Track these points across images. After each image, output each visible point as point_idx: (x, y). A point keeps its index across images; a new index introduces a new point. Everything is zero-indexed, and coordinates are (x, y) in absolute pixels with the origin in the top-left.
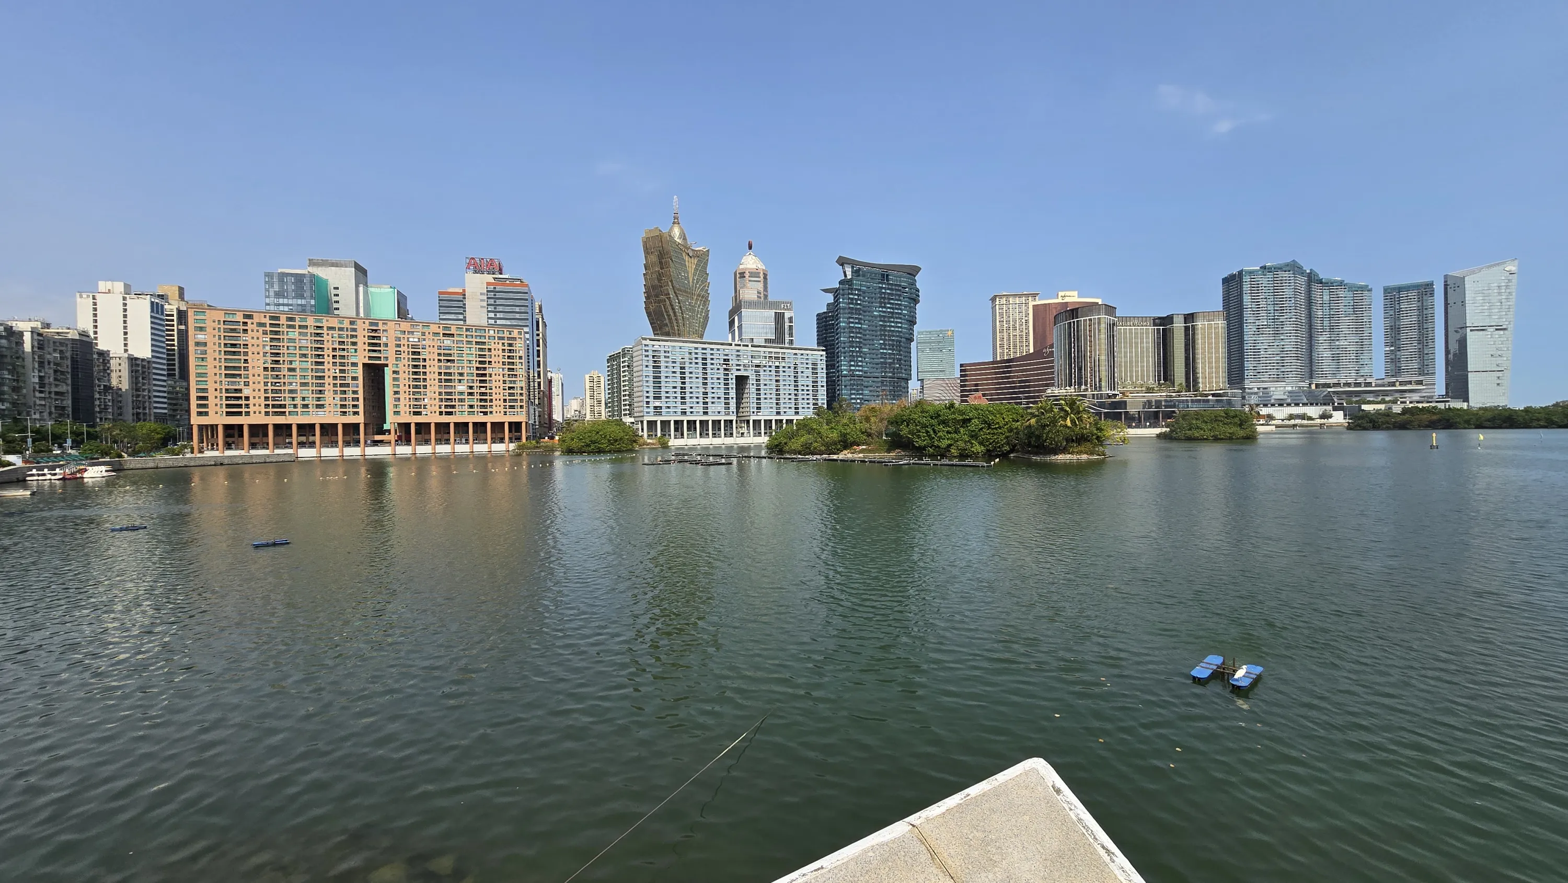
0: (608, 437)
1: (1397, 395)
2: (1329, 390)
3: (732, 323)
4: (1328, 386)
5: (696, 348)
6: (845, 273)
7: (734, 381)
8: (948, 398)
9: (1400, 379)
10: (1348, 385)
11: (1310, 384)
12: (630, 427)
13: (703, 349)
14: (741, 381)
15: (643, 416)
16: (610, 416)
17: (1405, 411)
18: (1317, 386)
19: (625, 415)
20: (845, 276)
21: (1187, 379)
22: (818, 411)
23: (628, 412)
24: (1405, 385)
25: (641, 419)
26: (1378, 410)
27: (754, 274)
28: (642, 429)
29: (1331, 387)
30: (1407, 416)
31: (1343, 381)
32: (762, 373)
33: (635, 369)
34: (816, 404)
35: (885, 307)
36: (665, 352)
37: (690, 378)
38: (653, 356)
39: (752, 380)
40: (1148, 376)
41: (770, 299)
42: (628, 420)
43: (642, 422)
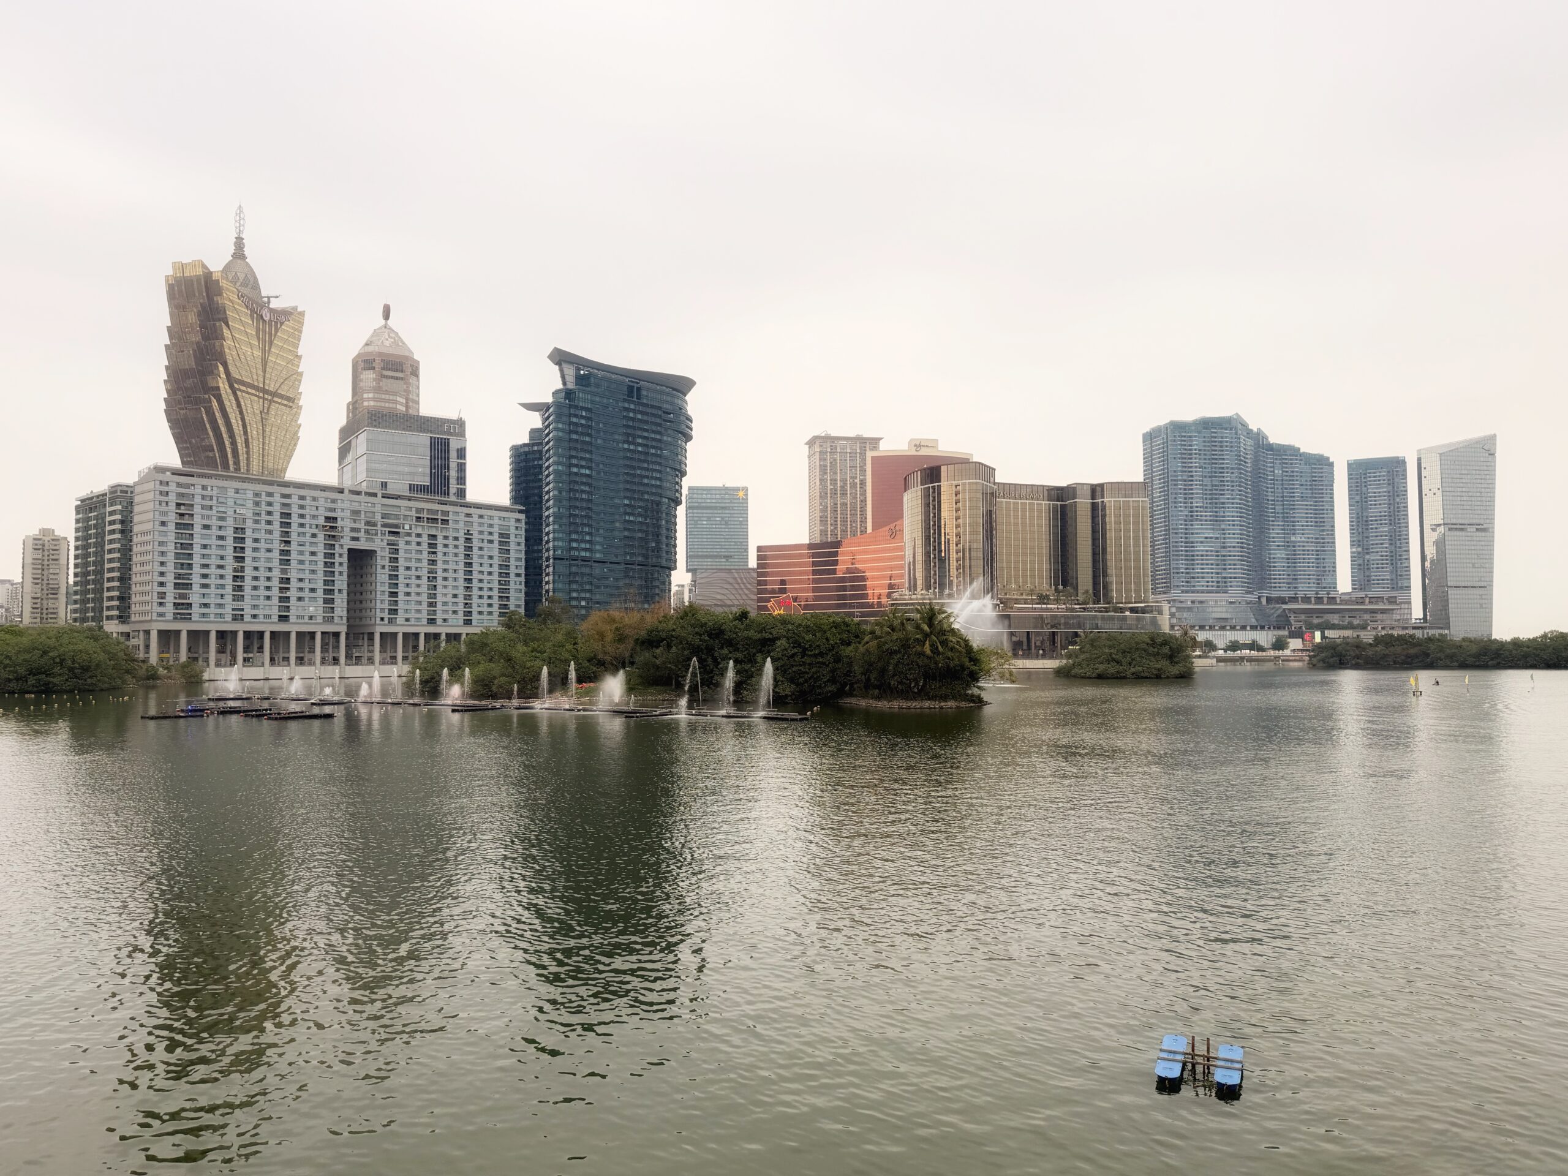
0: (69, 662)
1: (1367, 617)
2: (1284, 606)
4: (1283, 601)
5: (270, 494)
6: (564, 378)
7: (345, 559)
8: (736, 603)
9: (1371, 594)
10: (1307, 600)
11: (1259, 598)
12: (119, 643)
13: (284, 496)
14: (360, 559)
15: (151, 621)
16: (75, 620)
17: (1378, 640)
18: (1269, 599)
19: (109, 618)
20: (565, 383)
21: (1095, 583)
22: (509, 620)
23: (115, 613)
24: (1377, 603)
25: (146, 627)
26: (1344, 638)
27: (392, 365)
28: (147, 647)
29: (1286, 603)
30: (1379, 648)
31: (1300, 594)
32: (402, 545)
33: (136, 529)
34: (506, 606)
35: (634, 443)
36: (203, 497)
37: (255, 550)
38: (178, 505)
39: (382, 558)
40: (1041, 577)
42: (112, 628)
43: (147, 633)
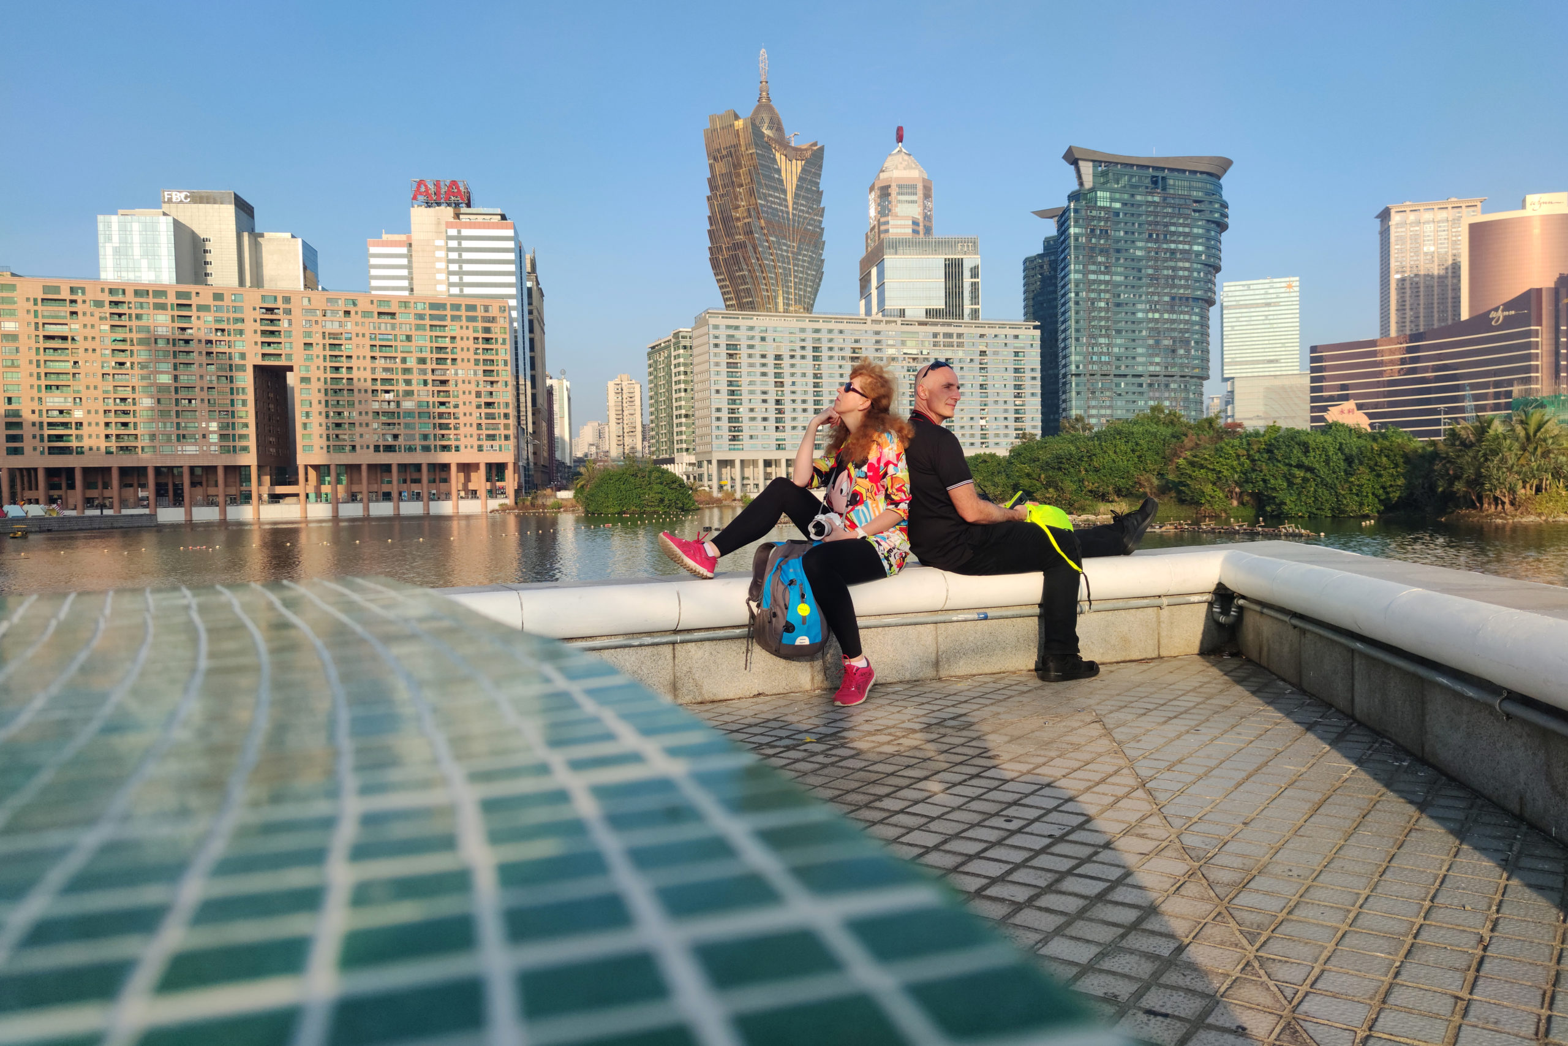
3: (865, 281)
5: (802, 329)
6: (1079, 176)
8: (1284, 414)
13: (815, 330)
15: (711, 451)
20: (1081, 184)
23: (684, 446)
25: (707, 457)
27: (907, 188)
33: (696, 369)
34: (1021, 428)
36: (748, 337)
38: (728, 346)
41: (937, 234)
42: (684, 459)
43: (709, 462)
